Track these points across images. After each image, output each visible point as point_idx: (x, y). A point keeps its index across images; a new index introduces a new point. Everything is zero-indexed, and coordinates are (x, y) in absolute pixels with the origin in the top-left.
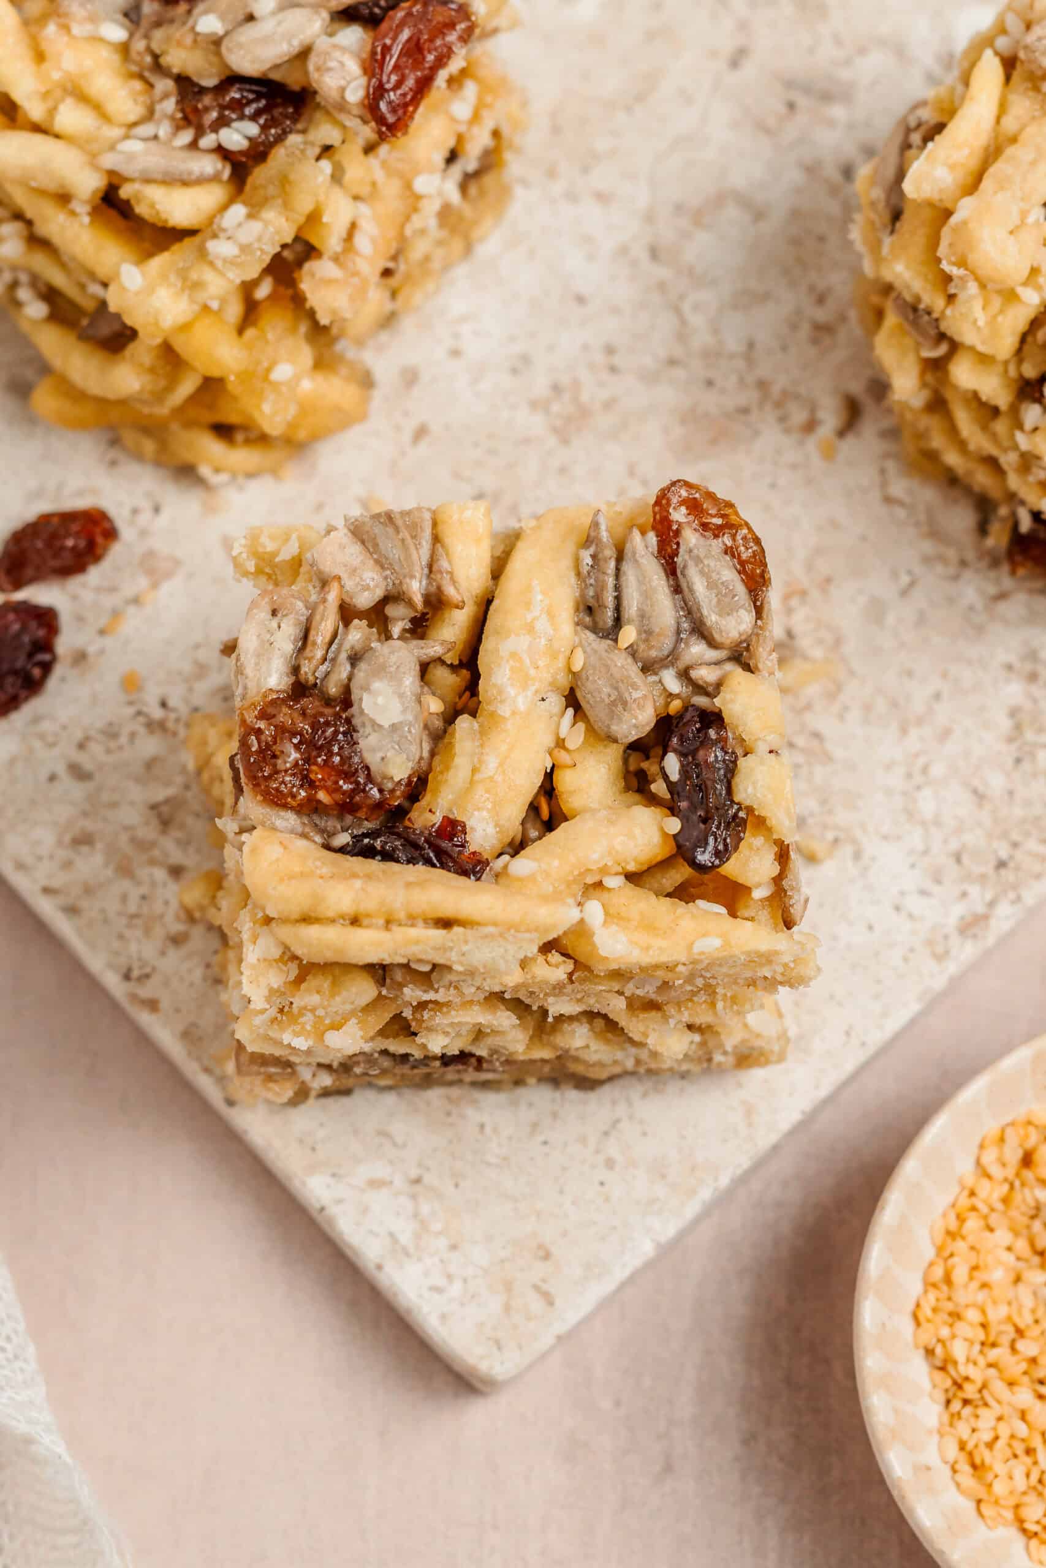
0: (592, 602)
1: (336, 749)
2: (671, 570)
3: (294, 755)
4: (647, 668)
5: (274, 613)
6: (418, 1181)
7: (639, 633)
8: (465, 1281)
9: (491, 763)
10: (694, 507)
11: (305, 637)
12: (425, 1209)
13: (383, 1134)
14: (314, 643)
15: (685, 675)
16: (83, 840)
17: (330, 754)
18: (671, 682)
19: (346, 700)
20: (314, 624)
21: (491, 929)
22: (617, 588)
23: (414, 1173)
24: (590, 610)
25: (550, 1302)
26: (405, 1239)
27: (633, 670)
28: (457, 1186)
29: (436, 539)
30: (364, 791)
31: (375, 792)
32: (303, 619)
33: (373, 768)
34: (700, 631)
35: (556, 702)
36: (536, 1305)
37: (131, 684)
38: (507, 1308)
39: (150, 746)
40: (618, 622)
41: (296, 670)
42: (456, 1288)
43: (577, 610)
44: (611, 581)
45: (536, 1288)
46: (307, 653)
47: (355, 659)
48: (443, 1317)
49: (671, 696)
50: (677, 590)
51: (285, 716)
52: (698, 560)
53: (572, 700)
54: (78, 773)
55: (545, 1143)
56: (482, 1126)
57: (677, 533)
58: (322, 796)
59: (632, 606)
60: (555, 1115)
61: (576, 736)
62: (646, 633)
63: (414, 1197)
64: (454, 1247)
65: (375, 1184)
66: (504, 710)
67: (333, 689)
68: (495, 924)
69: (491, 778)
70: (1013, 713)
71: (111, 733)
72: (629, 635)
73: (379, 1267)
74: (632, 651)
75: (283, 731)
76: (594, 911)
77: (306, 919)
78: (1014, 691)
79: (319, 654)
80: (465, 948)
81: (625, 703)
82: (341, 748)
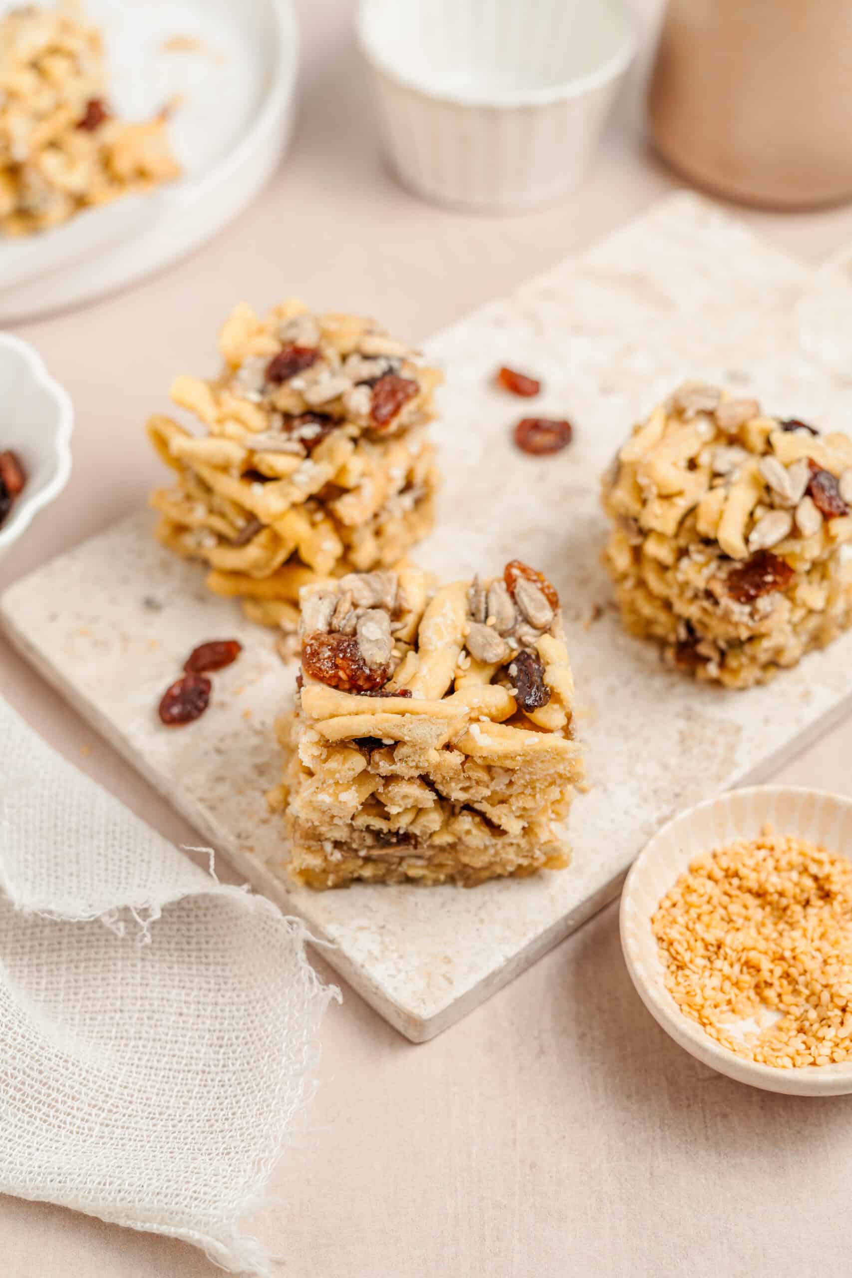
0: (474, 611)
1: (349, 650)
2: (512, 595)
3: (329, 653)
4: (502, 635)
5: (320, 598)
6: (383, 927)
7: (497, 619)
8: (407, 972)
9: (425, 670)
10: (524, 570)
11: (335, 611)
12: (387, 940)
13: (366, 906)
14: (339, 612)
15: (520, 641)
16: (220, 779)
17: (345, 652)
18: (513, 643)
19: (354, 633)
20: (340, 604)
21: (423, 716)
22: (487, 603)
23: (381, 924)
24: (473, 615)
25: (450, 981)
26: (376, 952)
27: (496, 635)
28: (403, 929)
29: (399, 585)
30: (362, 669)
31: (368, 672)
32: (335, 602)
33: (367, 659)
34: (527, 621)
35: (456, 649)
36: (444, 984)
37: (246, 715)
38: (428, 985)
39: (255, 741)
40: (487, 617)
41: (330, 624)
42: (402, 976)
43: (467, 615)
44: (483, 599)
45: (444, 976)
46: (337, 615)
47: (358, 617)
48: (395, 989)
49: (512, 650)
50: (515, 603)
51: (325, 638)
52: (525, 590)
53: (465, 648)
54: (219, 751)
55: (449, 911)
56: (416, 904)
57: (515, 581)
58: (341, 674)
59: (493, 609)
60: (453, 900)
61: (466, 663)
62: (501, 619)
63: (381, 935)
64: (401, 957)
65: (362, 928)
66: (431, 648)
67: (348, 630)
68: (426, 713)
69: (424, 677)
70: (681, 733)
71: (236, 735)
72: (492, 620)
73: (363, 966)
74: (493, 627)
75: (322, 644)
76: (475, 728)
77: (332, 716)
78: (681, 724)
79: (342, 616)
80: (411, 726)
81: (490, 645)
82: (351, 650)
